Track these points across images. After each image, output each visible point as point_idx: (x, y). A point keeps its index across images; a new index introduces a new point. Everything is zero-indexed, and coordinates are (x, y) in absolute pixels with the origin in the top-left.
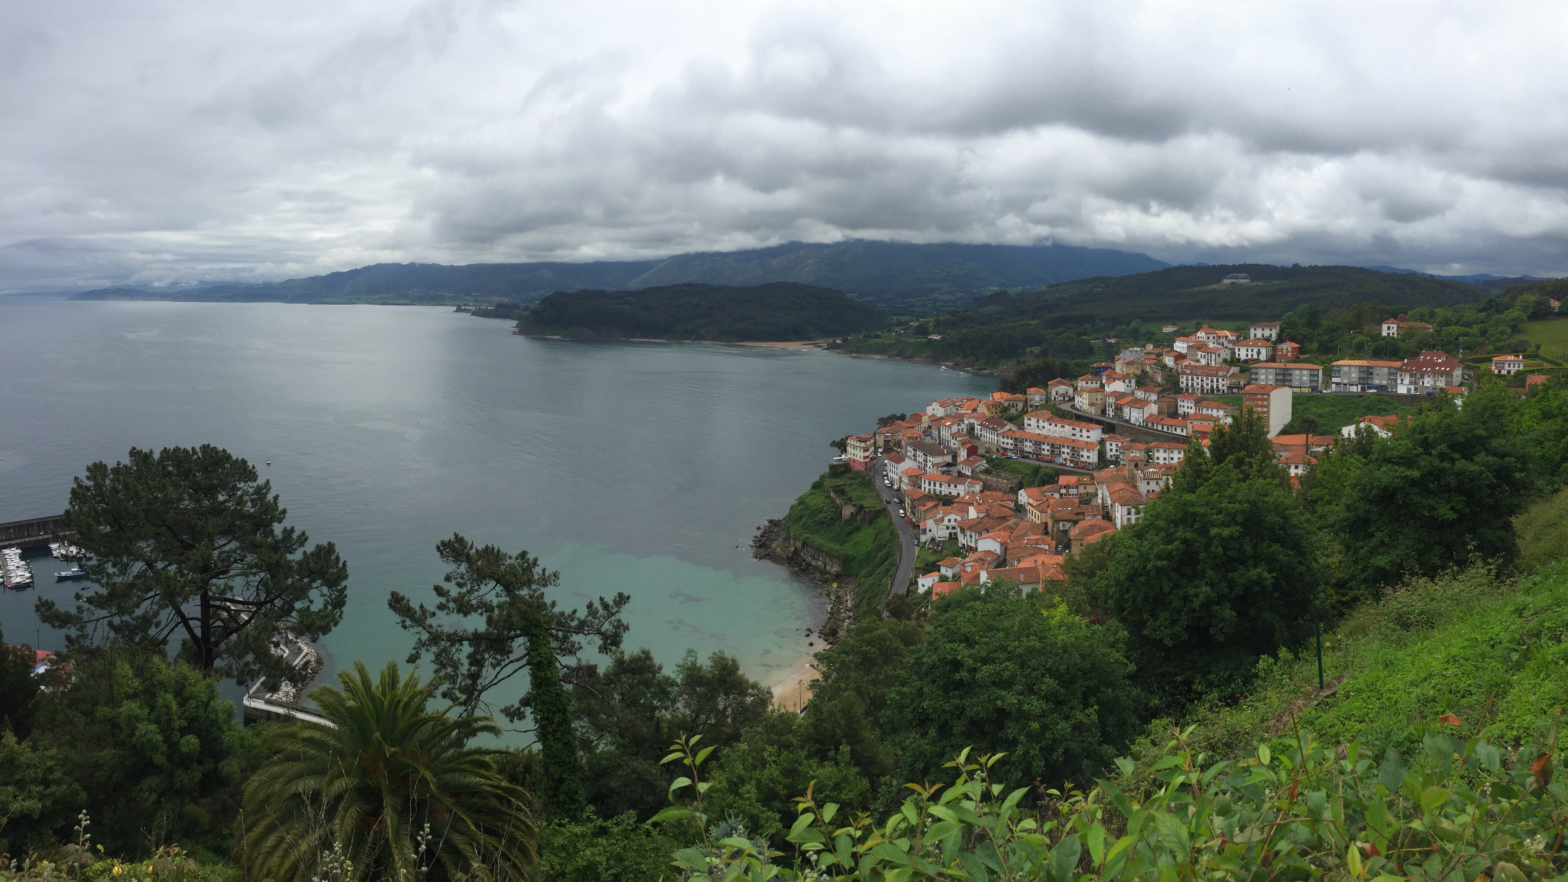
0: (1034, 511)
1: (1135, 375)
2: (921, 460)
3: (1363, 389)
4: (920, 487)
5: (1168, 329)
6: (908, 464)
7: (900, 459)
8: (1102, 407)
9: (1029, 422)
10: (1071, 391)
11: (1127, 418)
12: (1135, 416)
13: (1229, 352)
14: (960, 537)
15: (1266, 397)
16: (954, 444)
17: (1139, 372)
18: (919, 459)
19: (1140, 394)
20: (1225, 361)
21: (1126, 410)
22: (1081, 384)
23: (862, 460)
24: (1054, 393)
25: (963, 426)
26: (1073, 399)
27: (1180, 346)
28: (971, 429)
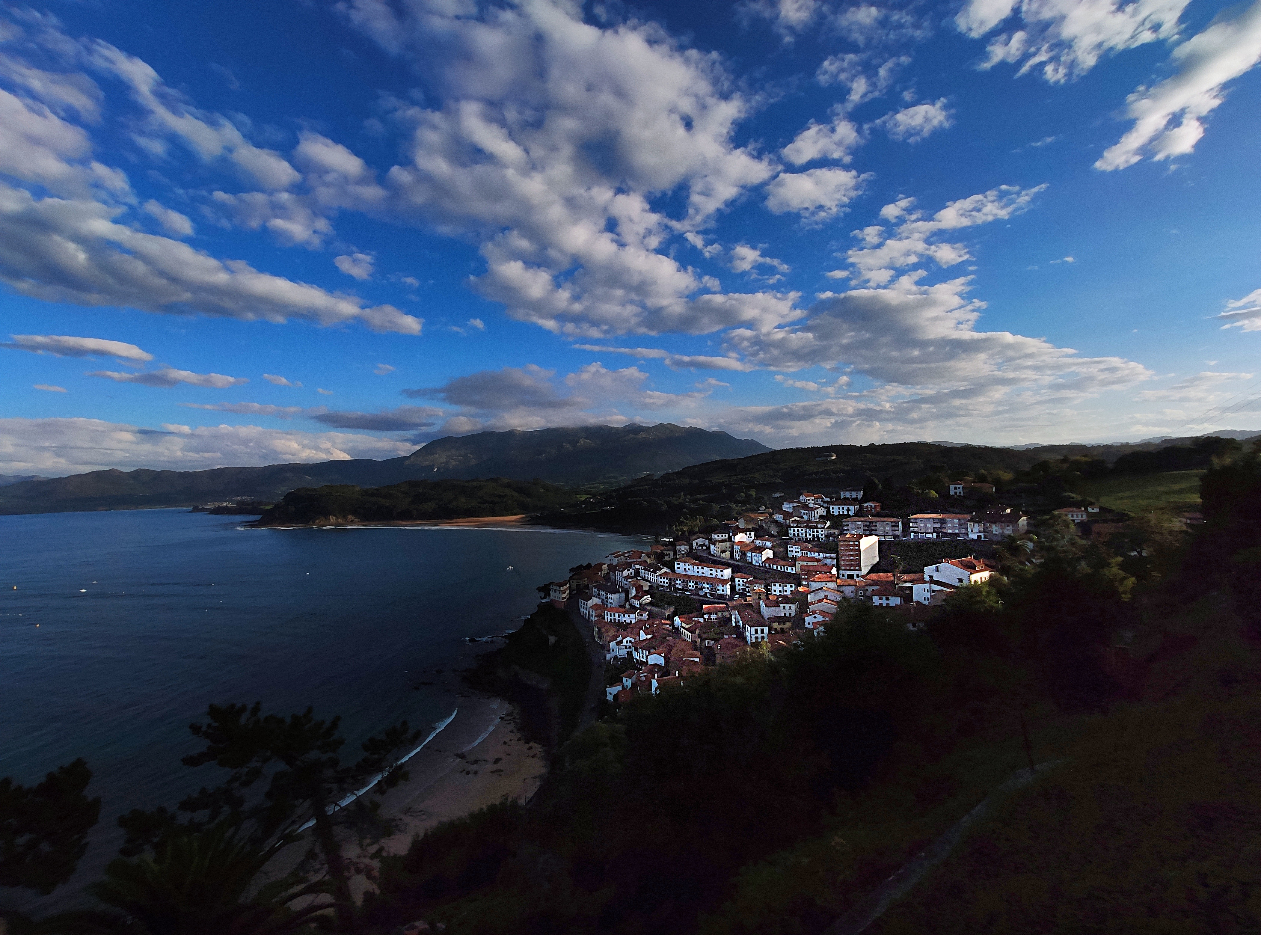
0: (686, 632)
1: (754, 529)
2: (604, 598)
3: (938, 536)
4: (604, 618)
5: (777, 495)
6: (595, 601)
7: (588, 599)
8: (731, 553)
9: (679, 566)
10: (707, 542)
11: (750, 561)
12: (756, 559)
13: (825, 510)
14: (635, 654)
15: (856, 543)
16: (627, 584)
17: (757, 527)
18: (602, 597)
19: (758, 543)
21: (749, 555)
22: (714, 537)
23: (561, 600)
24: (694, 544)
25: (632, 571)
26: (709, 548)
27: (787, 507)
28: (637, 572)
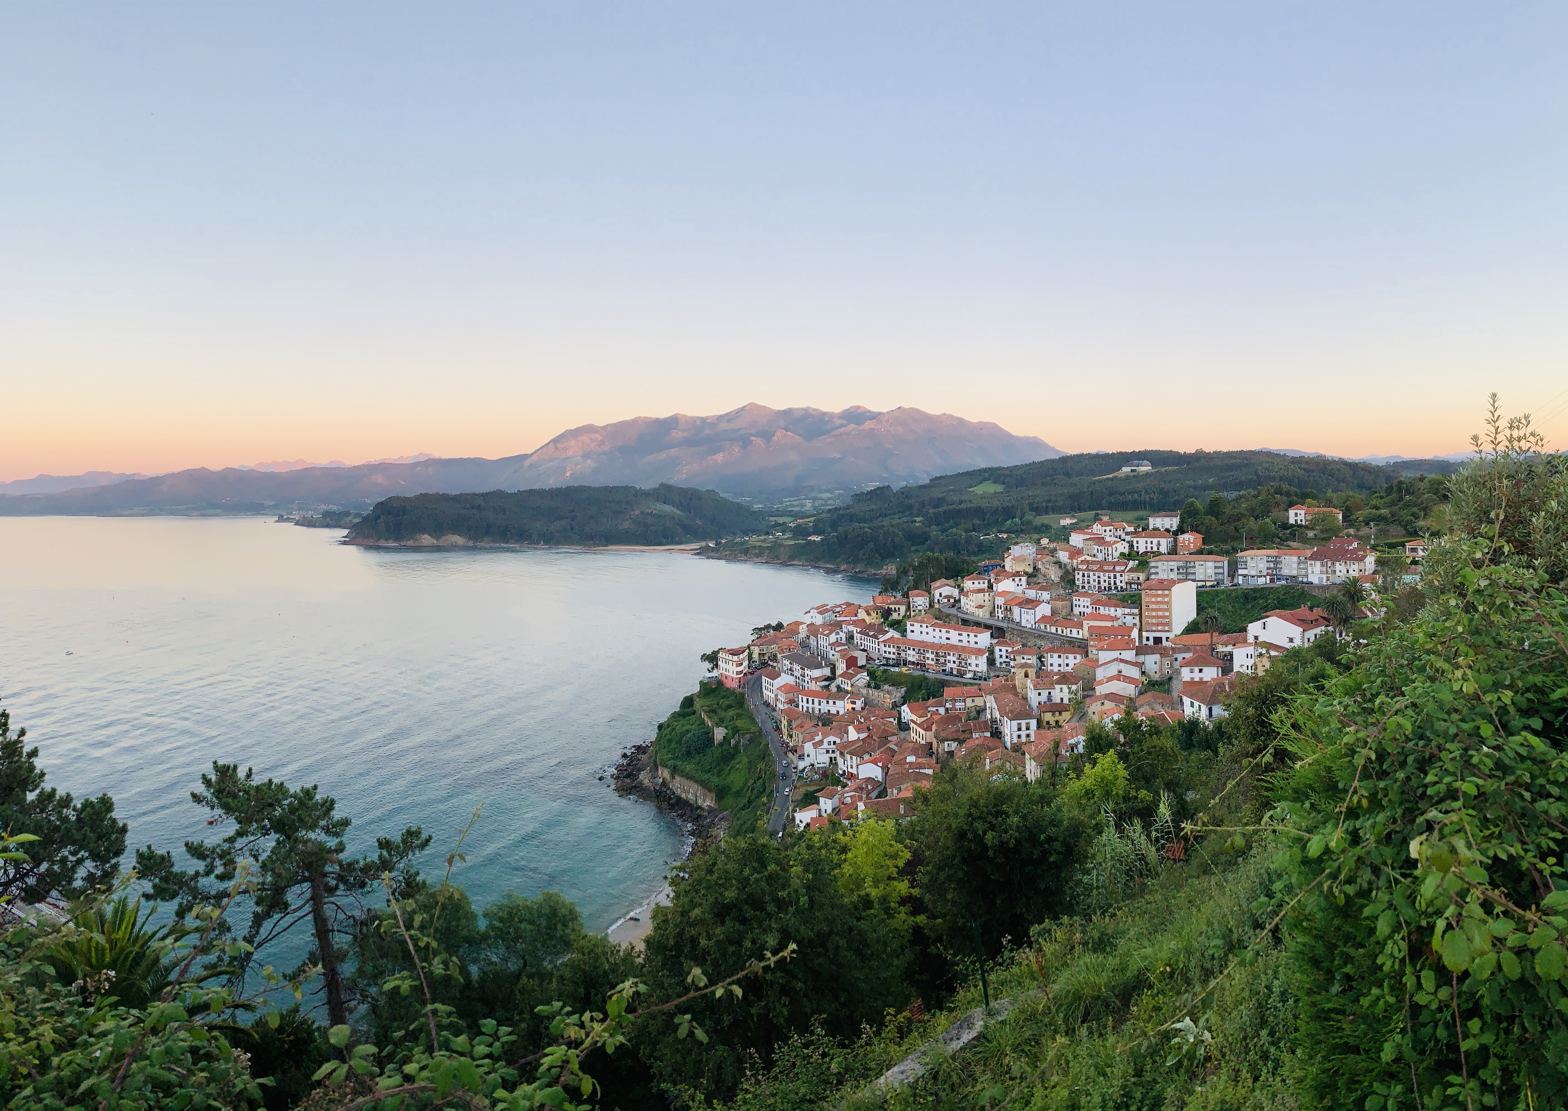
0: (919, 729)
1: (1026, 573)
2: (798, 674)
3: (1272, 581)
4: (797, 706)
5: (1066, 521)
6: (785, 679)
7: (775, 676)
8: (991, 609)
9: (912, 628)
10: (955, 592)
11: (1018, 620)
12: (1027, 618)
13: (1127, 545)
14: (840, 761)
15: (1167, 592)
16: (834, 655)
17: (1030, 570)
18: (795, 673)
19: (1031, 594)
20: (1122, 554)
21: (1016, 610)
22: (968, 584)
23: (735, 676)
24: (937, 596)
25: (843, 635)
26: (959, 600)
27: (1076, 539)
28: (850, 637)
